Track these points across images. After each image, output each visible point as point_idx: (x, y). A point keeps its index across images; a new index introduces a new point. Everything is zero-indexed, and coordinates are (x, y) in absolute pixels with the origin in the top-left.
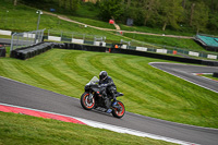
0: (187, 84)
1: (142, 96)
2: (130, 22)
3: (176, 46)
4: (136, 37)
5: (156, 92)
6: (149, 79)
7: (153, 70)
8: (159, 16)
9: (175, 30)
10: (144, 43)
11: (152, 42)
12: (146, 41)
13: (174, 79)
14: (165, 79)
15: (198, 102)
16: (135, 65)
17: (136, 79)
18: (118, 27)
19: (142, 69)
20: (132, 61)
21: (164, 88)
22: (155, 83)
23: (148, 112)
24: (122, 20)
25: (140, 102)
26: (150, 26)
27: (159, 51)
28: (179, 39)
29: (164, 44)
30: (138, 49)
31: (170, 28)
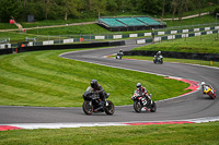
0: (101, 68)
1: (61, 89)
2: (31, 18)
3: (81, 33)
4: (40, 32)
5: (73, 82)
6: (63, 70)
7: (65, 61)
8: (58, 7)
9: (77, 18)
10: (49, 37)
11: (57, 34)
12: (51, 34)
13: (87, 65)
14: (79, 67)
15: (115, 83)
16: (46, 60)
17: (51, 73)
18: (19, 26)
19: (54, 62)
20: (42, 56)
21: (80, 77)
22: (70, 74)
23: (70, 103)
24: (22, 18)
25: (61, 95)
26: (51, 18)
27: (66, 41)
28: (82, 26)
29: (69, 34)
30: (45, 43)
31: (72, 17)
